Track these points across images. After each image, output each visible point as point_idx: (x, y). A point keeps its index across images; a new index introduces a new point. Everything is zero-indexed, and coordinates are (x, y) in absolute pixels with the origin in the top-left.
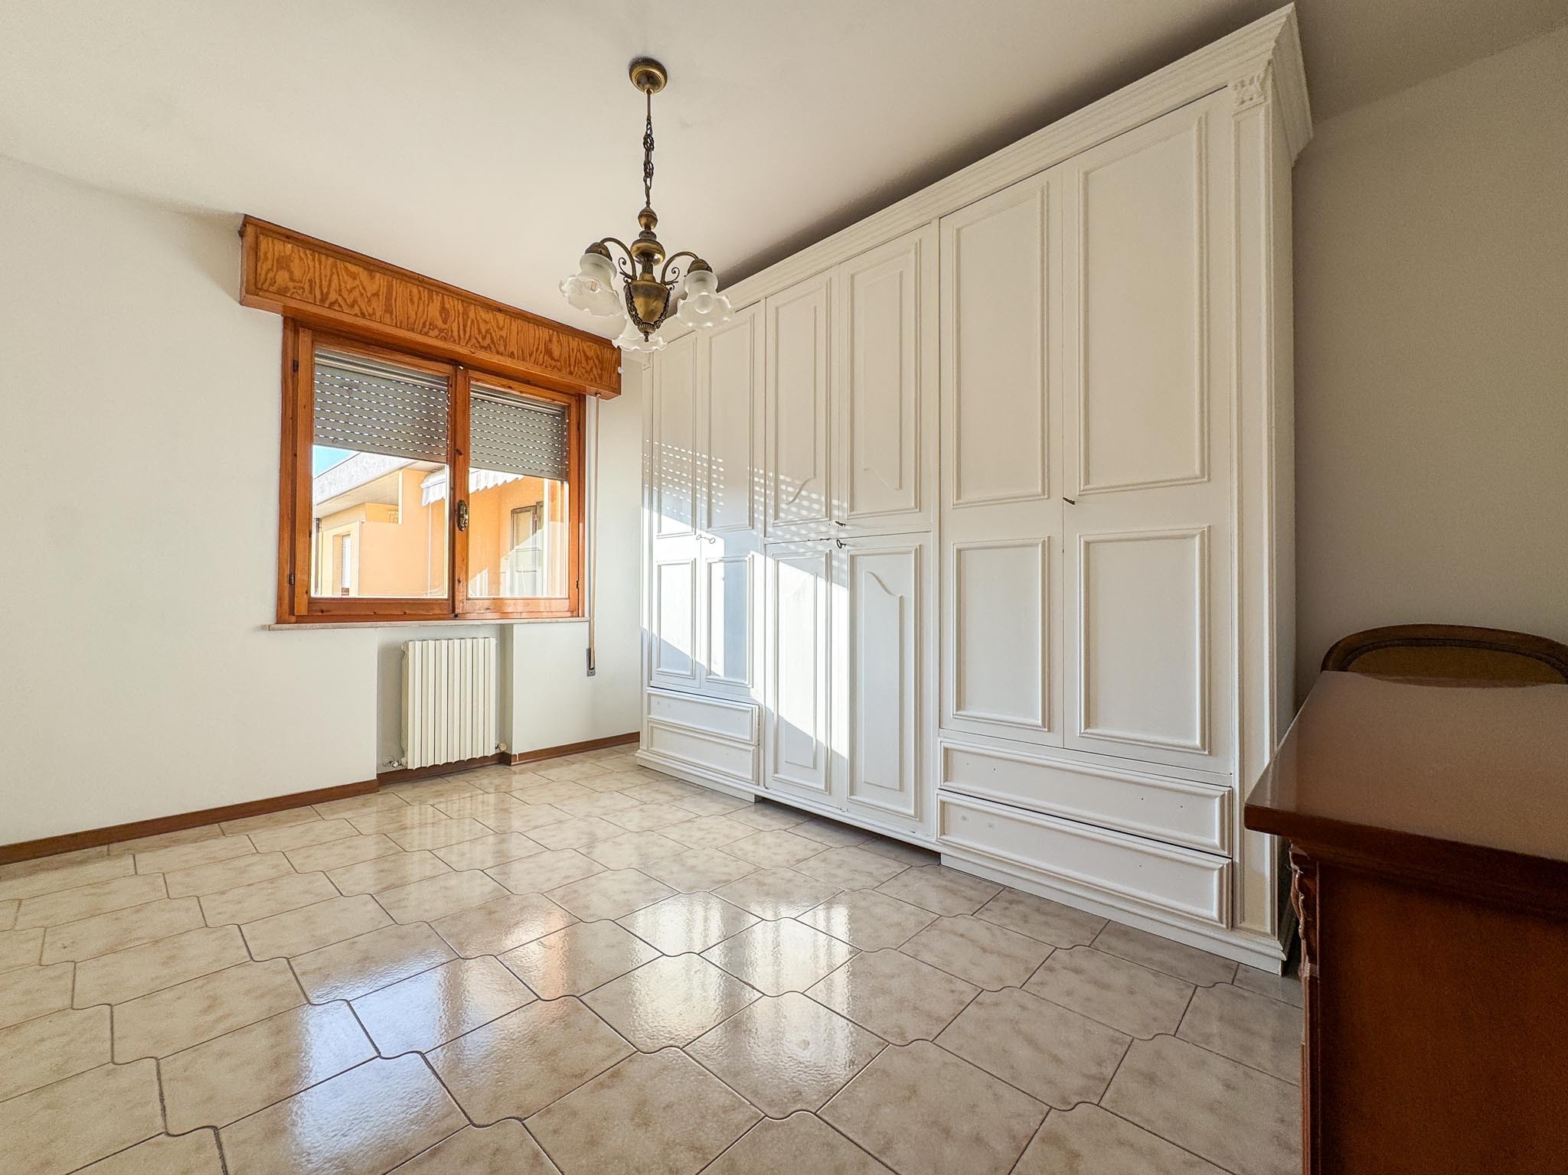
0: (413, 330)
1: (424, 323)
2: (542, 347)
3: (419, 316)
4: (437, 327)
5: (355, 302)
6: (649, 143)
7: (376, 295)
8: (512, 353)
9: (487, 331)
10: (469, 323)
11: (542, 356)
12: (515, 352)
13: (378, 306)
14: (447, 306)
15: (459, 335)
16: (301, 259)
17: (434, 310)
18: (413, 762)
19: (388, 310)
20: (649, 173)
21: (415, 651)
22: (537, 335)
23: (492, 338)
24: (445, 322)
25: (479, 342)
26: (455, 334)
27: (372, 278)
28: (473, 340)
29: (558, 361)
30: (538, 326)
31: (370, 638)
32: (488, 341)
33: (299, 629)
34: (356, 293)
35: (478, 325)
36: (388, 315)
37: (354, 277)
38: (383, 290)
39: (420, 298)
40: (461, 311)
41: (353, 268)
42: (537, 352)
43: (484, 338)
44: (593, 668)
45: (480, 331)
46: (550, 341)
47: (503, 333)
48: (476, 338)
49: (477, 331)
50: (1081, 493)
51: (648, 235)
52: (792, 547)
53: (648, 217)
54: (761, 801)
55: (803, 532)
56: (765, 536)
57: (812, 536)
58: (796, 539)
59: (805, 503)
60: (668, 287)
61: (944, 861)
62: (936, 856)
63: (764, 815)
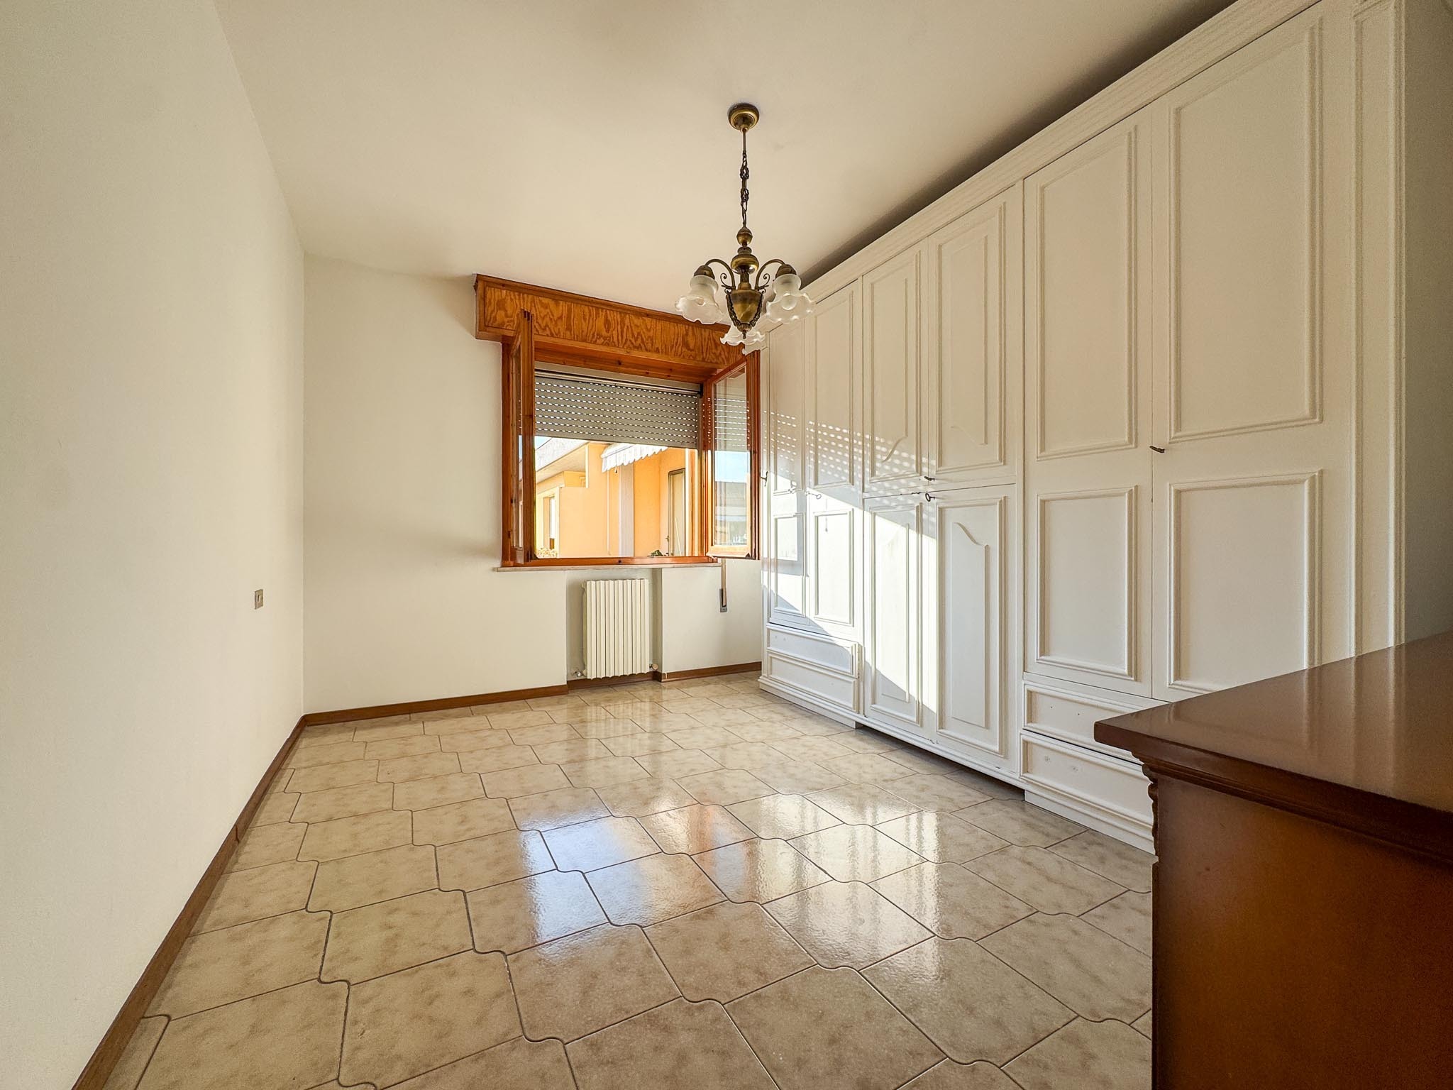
0: (585, 341)
1: (594, 334)
2: (680, 340)
3: (589, 329)
4: (602, 336)
5: (547, 326)
6: (744, 174)
7: (561, 318)
8: (658, 348)
9: (639, 334)
10: (625, 330)
11: (680, 349)
12: (660, 348)
13: (562, 326)
14: (609, 318)
15: (618, 340)
16: (511, 300)
17: (600, 323)
18: (591, 674)
19: (569, 328)
20: (745, 197)
21: (591, 588)
22: (677, 332)
23: (642, 339)
24: (608, 331)
25: (632, 344)
26: (615, 339)
27: (557, 304)
28: (628, 342)
29: (693, 350)
30: (677, 323)
31: (563, 577)
32: (639, 341)
33: (515, 571)
34: (547, 319)
35: (632, 330)
36: (569, 333)
37: (546, 307)
38: (565, 313)
39: (590, 315)
40: (619, 320)
41: (545, 301)
42: (676, 345)
43: (636, 340)
44: (725, 606)
45: (633, 335)
46: (687, 334)
47: (651, 334)
48: (630, 341)
49: (631, 335)
50: (1171, 441)
51: (745, 251)
52: (886, 502)
53: (745, 235)
54: (861, 727)
55: (895, 487)
56: (863, 491)
57: (903, 491)
58: (889, 494)
59: (897, 462)
60: (761, 291)
61: (1028, 797)
62: (1021, 792)
63: (862, 740)
